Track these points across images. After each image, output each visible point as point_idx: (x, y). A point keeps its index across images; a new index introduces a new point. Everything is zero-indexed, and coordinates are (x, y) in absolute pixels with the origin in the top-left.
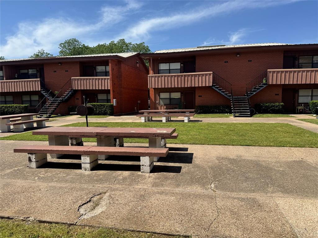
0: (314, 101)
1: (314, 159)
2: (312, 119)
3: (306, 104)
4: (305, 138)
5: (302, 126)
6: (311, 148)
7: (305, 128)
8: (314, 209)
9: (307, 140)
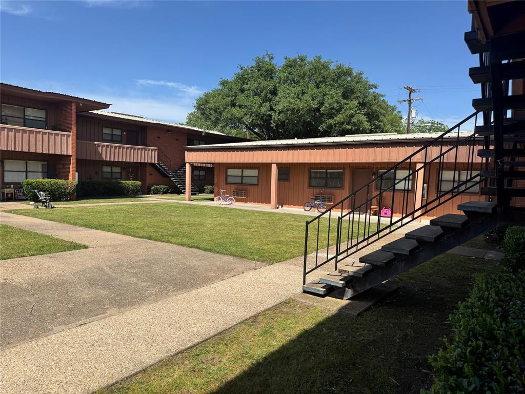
0: (30, 180)
1: (25, 276)
2: (27, 210)
3: (18, 185)
4: (12, 243)
5: (10, 222)
6: (22, 258)
7: (14, 226)
8: (20, 361)
9: (16, 245)
